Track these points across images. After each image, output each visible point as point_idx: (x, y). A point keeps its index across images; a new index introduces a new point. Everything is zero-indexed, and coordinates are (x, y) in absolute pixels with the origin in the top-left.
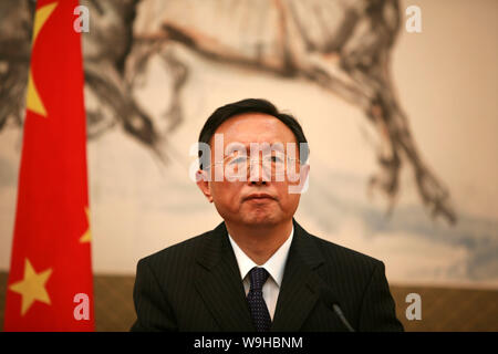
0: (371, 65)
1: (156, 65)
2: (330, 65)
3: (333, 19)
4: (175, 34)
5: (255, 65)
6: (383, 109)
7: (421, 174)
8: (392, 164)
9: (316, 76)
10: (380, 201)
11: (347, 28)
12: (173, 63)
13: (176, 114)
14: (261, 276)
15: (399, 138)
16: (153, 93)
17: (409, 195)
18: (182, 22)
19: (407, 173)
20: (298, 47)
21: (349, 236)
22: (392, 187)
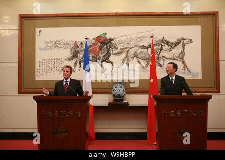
0: (182, 59)
1: (162, 60)
2: (178, 59)
3: (178, 55)
4: (163, 57)
5: (171, 59)
6: (184, 63)
7: (188, 69)
8: (185, 68)
9: (177, 60)
10: (184, 71)
11: (180, 55)
12: (163, 59)
13: (164, 64)
14: (172, 79)
15: (185, 65)
16: (162, 62)
17: (187, 71)
18: (164, 55)
19: (186, 69)
20: (175, 57)
21: (181, 75)
22: (185, 70)
